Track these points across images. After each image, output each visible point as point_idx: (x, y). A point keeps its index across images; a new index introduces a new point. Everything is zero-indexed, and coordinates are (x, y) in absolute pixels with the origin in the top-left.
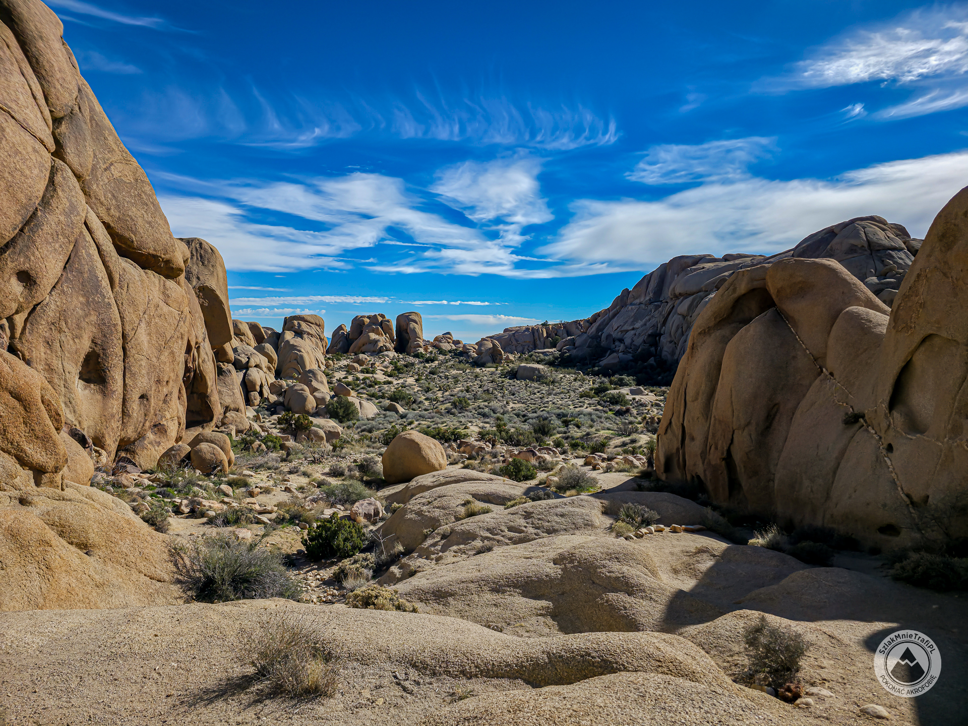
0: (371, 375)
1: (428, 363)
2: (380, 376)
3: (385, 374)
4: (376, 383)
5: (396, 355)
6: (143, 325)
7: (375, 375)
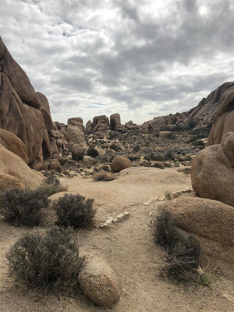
0: (102, 139)
1: (123, 133)
2: (105, 140)
3: (108, 138)
4: (104, 142)
5: (111, 131)
6: (31, 125)
7: (103, 139)
